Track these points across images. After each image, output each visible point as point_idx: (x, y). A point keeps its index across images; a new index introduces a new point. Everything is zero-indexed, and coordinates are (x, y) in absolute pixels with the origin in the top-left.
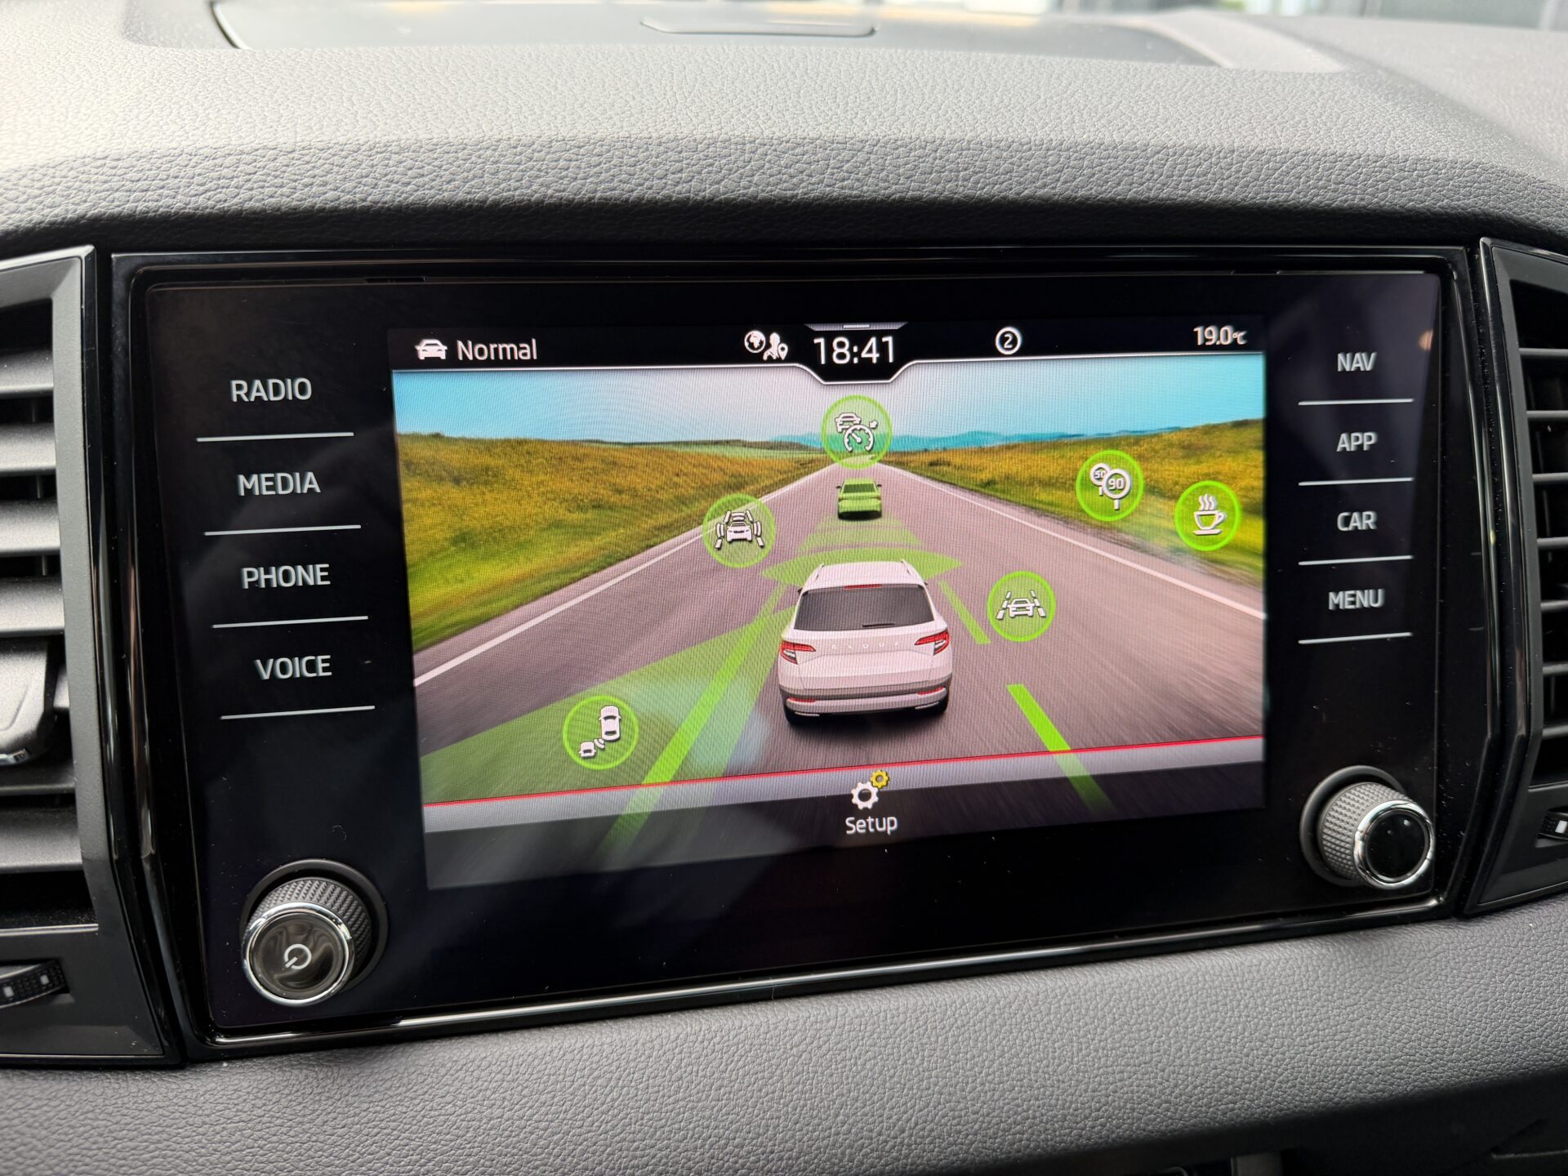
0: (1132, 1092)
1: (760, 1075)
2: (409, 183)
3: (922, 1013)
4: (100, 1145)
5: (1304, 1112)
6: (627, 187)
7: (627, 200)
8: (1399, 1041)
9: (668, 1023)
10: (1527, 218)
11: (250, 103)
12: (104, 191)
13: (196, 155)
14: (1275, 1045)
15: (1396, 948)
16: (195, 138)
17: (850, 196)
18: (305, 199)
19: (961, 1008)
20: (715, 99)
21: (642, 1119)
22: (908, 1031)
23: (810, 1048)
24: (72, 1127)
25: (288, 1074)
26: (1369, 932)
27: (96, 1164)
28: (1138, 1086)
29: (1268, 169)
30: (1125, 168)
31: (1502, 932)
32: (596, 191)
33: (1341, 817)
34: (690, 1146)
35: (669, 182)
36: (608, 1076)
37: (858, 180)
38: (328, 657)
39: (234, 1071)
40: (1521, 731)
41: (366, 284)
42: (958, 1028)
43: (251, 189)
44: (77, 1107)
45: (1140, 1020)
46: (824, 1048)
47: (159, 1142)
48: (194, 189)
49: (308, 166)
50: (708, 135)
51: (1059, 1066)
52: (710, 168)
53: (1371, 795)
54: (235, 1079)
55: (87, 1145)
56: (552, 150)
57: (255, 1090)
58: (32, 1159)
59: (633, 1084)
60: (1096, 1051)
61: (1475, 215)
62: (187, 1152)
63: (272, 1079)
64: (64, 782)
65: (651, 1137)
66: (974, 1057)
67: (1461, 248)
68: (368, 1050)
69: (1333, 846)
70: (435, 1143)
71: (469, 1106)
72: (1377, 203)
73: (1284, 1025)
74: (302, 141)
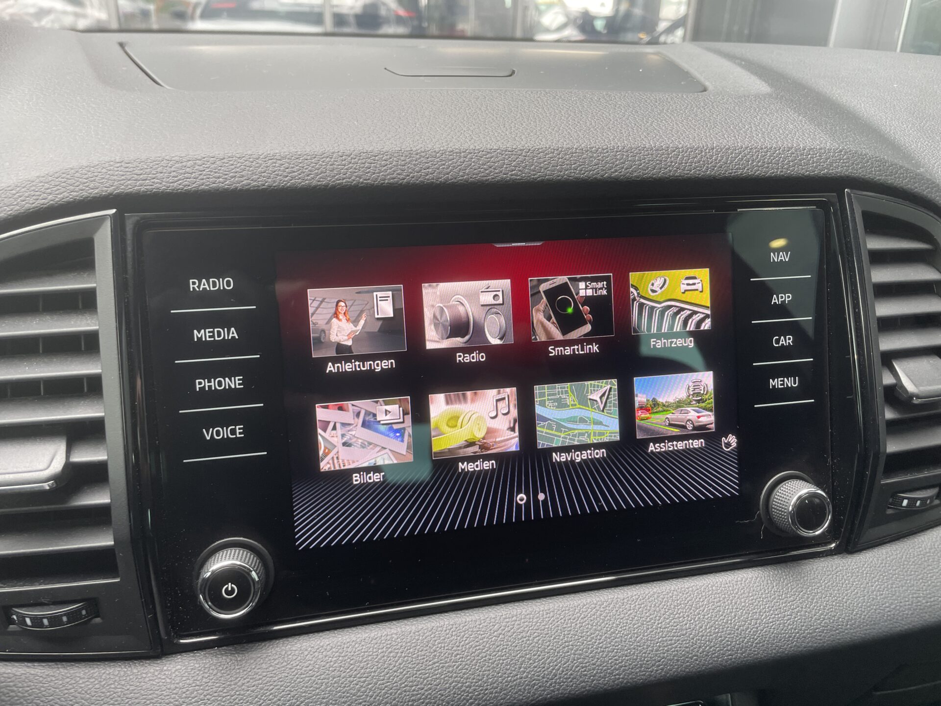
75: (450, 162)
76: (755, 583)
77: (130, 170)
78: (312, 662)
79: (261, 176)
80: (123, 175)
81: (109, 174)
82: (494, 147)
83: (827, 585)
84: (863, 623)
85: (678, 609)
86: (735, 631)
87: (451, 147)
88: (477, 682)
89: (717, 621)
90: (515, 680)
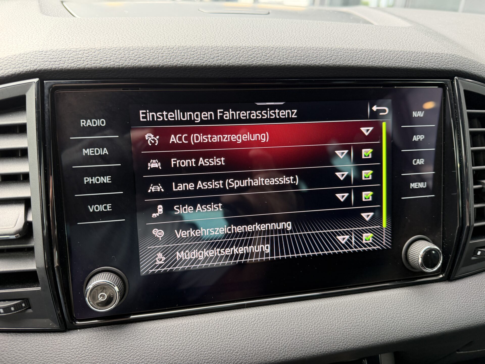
0: (354, 334)
1: (242, 331)
2: (136, 60)
3: (290, 311)
4: (41, 356)
5: (405, 339)
6: (202, 61)
7: (202, 66)
8: (432, 318)
9: (214, 315)
10: (469, 71)
11: (86, 35)
12: (42, 62)
13: (70, 51)
14: (396, 320)
15: (431, 290)
16: (70, 46)
17: (269, 64)
18: (104, 64)
19: (302, 310)
20: (227, 34)
21: (207, 345)
22: (287, 317)
23: (257, 322)
24: (32, 350)
25: (98, 333)
26: (423, 285)
27: (40, 361)
28: (355, 332)
29: (393, 56)
30: (351, 56)
31: (461, 285)
32: (193, 62)
33: (414, 251)
34: (222, 353)
35: (215, 60)
36: (196, 332)
37: (272, 59)
38: (111, 205)
39: (81, 332)
40: (468, 224)
41: (122, 90)
42: (301, 316)
43: (88, 61)
44: (33, 344)
45: (355, 313)
46: (261, 322)
47: (59, 354)
48: (70, 61)
49: (105, 54)
50: (226, 46)
51: (332, 327)
52: (227, 56)
53: (423, 244)
54: (82, 335)
55: (37, 356)
56: (179, 50)
57: (88, 338)
58: (20, 360)
59: (204, 334)
60: (343, 322)
61: (453, 70)
62: (68, 357)
63: (93, 335)
64: (30, 244)
65: (210, 350)
66: (306, 324)
67: (449, 80)
68: (123, 325)
69: (412, 259)
70: (144, 353)
71: (154, 342)
72: (425, 66)
73: (398, 313)
74: (103, 47)
75: (231, 53)
76: (398, 297)
77: (47, 56)
78: (149, 337)
79: (121, 59)
80: (43, 59)
81: (35, 58)
82: (257, 46)
83: (437, 299)
84: (457, 320)
85: (355, 311)
86: (386, 324)
87: (232, 45)
88: (241, 350)
89: (376, 318)
90: (262, 350)
